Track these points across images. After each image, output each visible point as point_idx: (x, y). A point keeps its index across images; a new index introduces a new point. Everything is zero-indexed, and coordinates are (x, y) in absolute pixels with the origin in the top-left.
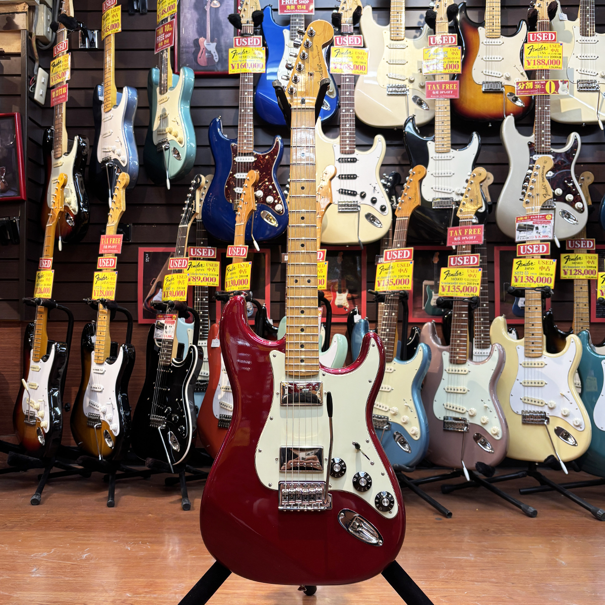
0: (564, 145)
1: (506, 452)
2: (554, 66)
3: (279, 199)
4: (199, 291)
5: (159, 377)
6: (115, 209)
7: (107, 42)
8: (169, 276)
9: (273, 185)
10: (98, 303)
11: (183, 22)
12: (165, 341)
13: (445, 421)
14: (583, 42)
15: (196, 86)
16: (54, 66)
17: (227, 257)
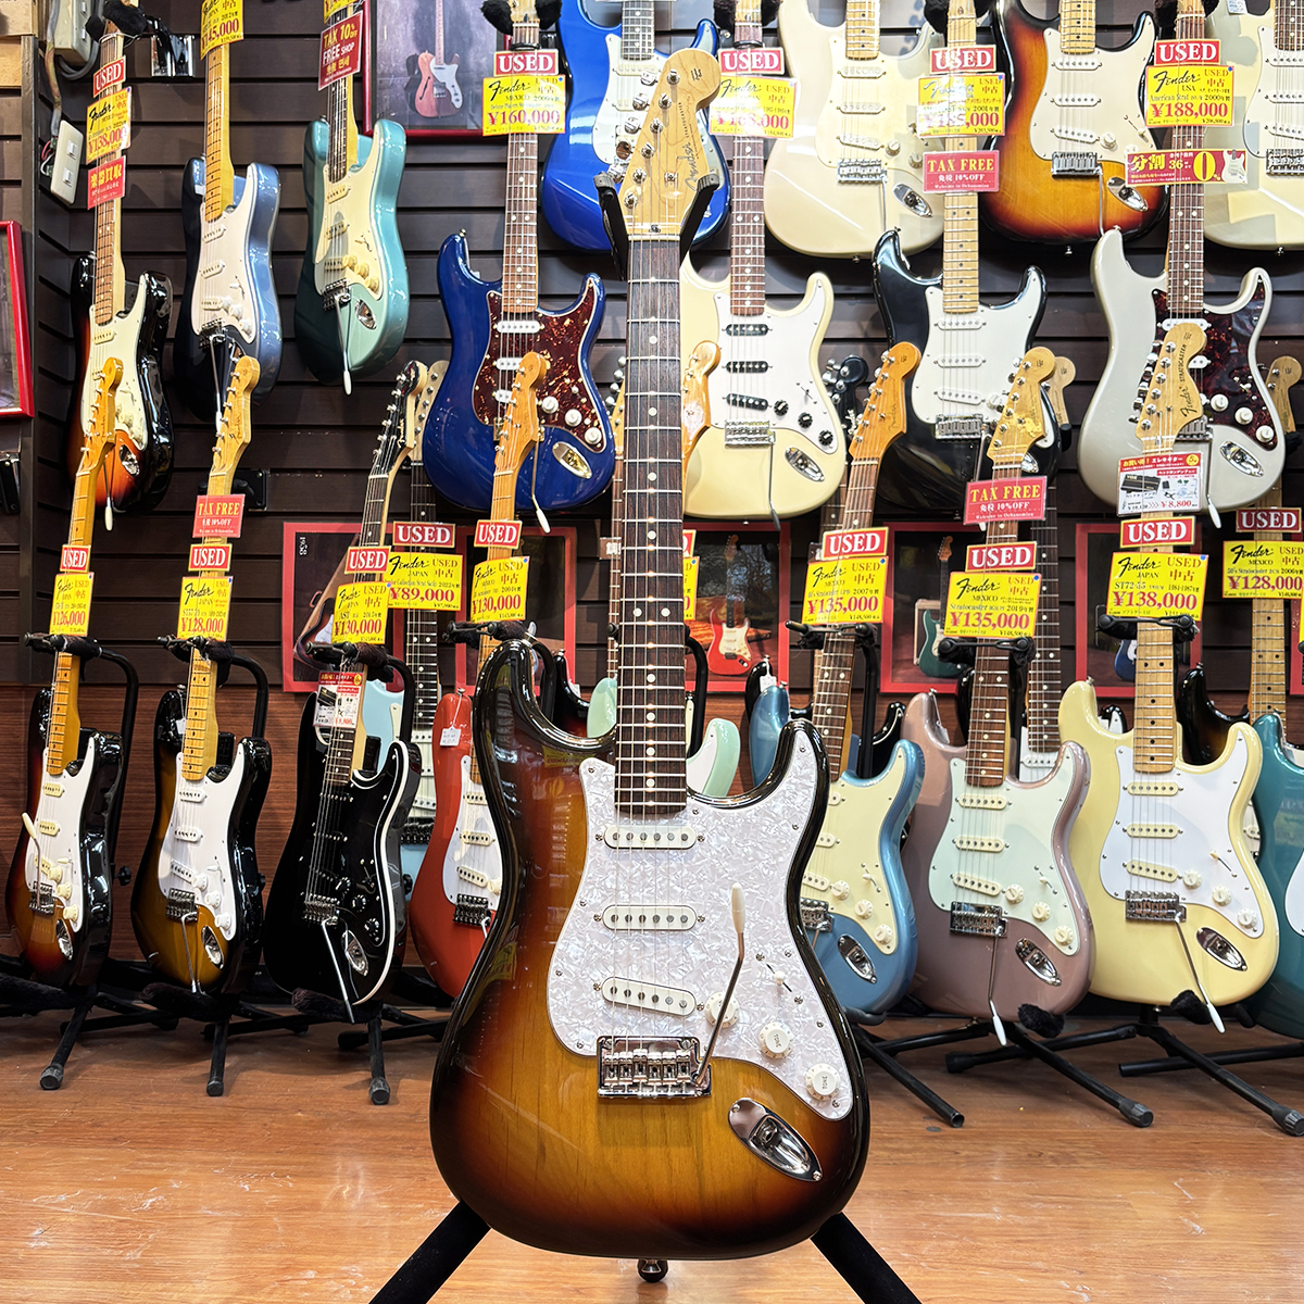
0: (1235, 295)
1: (1088, 982)
2: (1214, 118)
3: (594, 417)
4: (417, 620)
5: (323, 812)
6: (227, 438)
7: (211, 63)
8: (348, 589)
9: (581, 386)
10: (189, 647)
11: (383, 16)
12: (336, 732)
13: (955, 912)
14: (1281, 63)
15: (409, 161)
16: (95, 116)
17: (475, 545)
